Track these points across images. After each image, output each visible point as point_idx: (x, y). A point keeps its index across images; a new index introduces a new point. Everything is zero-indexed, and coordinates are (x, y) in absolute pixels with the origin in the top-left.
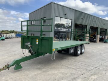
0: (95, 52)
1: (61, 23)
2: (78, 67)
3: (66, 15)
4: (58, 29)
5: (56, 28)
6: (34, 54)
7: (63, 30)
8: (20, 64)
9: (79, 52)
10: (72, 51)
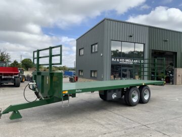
0: (177, 100)
1: (122, 51)
2: (110, 123)
3: (131, 36)
4: (118, 60)
5: (113, 59)
6: (43, 99)
7: (128, 61)
8: (18, 112)
9: (135, 100)
10: (114, 96)
